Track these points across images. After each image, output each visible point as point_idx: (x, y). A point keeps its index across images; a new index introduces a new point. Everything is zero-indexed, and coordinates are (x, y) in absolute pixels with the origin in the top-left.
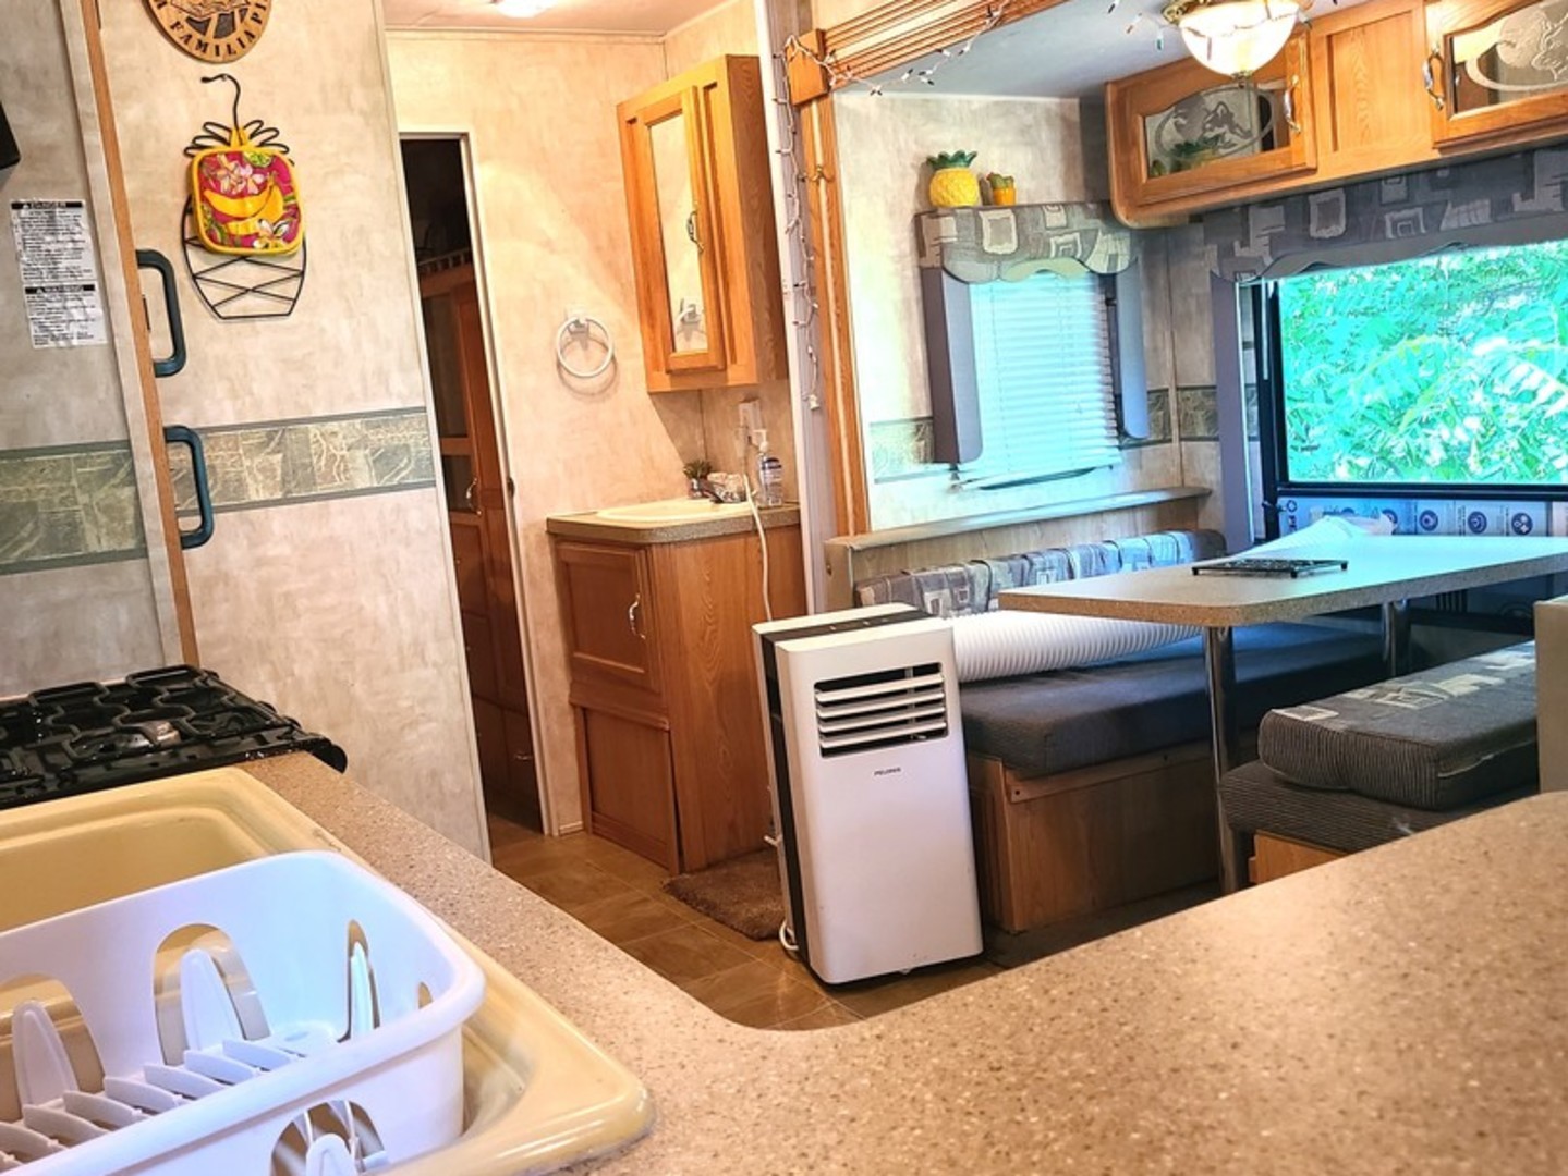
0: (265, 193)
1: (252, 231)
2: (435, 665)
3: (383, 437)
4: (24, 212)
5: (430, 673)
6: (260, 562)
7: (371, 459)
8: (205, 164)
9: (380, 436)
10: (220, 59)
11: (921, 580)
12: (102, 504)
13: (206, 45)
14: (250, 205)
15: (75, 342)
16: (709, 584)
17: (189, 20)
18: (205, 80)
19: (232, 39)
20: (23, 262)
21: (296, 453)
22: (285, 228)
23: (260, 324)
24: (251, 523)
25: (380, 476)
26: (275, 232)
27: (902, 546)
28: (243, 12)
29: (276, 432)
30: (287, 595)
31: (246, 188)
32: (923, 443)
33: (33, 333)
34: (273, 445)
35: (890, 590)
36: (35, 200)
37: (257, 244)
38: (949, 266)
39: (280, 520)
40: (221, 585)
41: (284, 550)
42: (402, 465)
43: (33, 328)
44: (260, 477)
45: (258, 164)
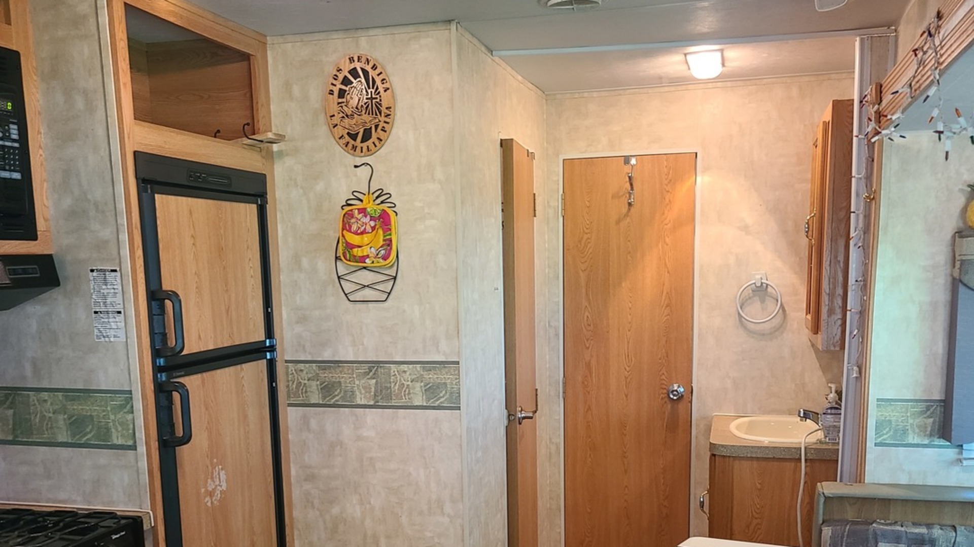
0: (375, 232)
1: (365, 254)
2: (449, 516)
3: (432, 377)
4: (95, 274)
5: (446, 520)
6: (359, 438)
7: (423, 389)
8: (346, 216)
9: (431, 376)
10: (363, 154)
11: (879, 533)
12: (120, 420)
13: (356, 147)
14: (366, 239)
15: (112, 339)
16: (760, 490)
17: (348, 134)
18: (356, 167)
19: (370, 143)
20: (94, 299)
21: (383, 380)
22: (383, 252)
23: (371, 305)
24: (356, 416)
25: (428, 400)
26: (377, 255)
27: (886, 502)
28: (376, 127)
29: (374, 367)
30: (371, 459)
31: (365, 229)
32: (931, 420)
33: (96, 334)
34: (371, 374)
35: (846, 534)
36: (99, 268)
37: (367, 261)
38: (966, 279)
39: (371, 416)
40: (339, 447)
41: (372, 433)
42: (441, 395)
43: (96, 331)
44: (363, 391)
45: (373, 215)
